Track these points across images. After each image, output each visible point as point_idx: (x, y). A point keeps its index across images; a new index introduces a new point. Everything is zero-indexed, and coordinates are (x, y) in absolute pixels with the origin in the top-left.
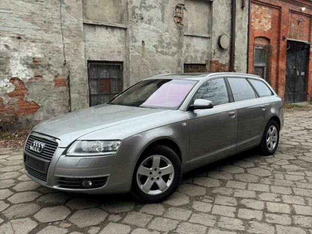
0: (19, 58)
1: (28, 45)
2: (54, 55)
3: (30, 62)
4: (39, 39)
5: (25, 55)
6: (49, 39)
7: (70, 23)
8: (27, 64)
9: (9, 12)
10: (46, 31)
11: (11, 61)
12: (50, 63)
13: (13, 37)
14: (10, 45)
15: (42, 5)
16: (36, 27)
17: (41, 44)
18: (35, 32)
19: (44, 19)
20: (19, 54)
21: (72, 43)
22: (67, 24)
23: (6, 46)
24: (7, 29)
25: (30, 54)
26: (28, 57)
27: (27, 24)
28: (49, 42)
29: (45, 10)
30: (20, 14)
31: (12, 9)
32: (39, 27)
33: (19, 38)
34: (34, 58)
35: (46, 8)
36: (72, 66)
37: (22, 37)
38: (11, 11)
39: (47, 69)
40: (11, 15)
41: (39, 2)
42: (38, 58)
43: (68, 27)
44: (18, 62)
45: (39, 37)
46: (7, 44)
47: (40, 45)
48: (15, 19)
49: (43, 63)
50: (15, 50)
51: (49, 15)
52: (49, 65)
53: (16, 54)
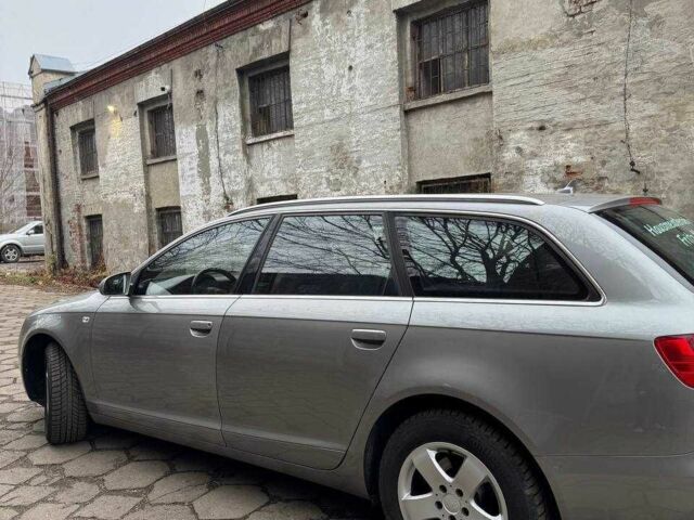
0: (539, 172)
1: (557, 140)
2: (614, 152)
3: (560, 176)
4: (582, 122)
5: (551, 163)
6: (603, 117)
7: (661, 59)
8: (555, 181)
9: (527, 79)
10: (597, 100)
11: (525, 178)
12: (603, 172)
13: (531, 129)
14: (524, 147)
15: (590, 40)
16: (577, 95)
17: (586, 131)
18: (574, 107)
19: (593, 72)
20: (540, 163)
21: (664, 113)
22: (652, 65)
23: (519, 150)
24: (522, 115)
25: (561, 159)
26: (556, 165)
27: (560, 94)
28: (606, 123)
29: (596, 49)
30: (546, 76)
31: (532, 70)
32: (583, 92)
33: (542, 128)
34: (568, 167)
35: (599, 45)
36: (661, 174)
37: (547, 125)
38: (531, 76)
39: (597, 188)
40: (531, 84)
41: (584, 37)
42: (578, 166)
43: (654, 73)
44: (538, 179)
45: (581, 117)
46: (520, 145)
47: (581, 134)
48: (536, 90)
49: (587, 176)
50: (534, 155)
51: (606, 59)
52: (601, 179)
53: (535, 164)
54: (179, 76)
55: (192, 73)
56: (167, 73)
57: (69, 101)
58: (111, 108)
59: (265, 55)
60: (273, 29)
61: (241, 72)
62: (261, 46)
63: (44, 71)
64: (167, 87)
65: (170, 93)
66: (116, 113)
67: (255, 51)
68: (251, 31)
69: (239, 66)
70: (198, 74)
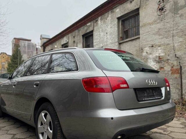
0: (152, 58)
1: (156, 50)
2: (171, 52)
3: (157, 59)
4: (163, 44)
5: (155, 56)
6: (168, 42)
7: (183, 26)
8: (156, 61)
9: (148, 33)
10: (167, 38)
11: (148, 60)
12: (169, 58)
13: (150, 46)
14: (148, 52)
15: (164, 22)
16: (161, 37)
17: (164, 46)
18: (161, 40)
19: (165, 30)
20: (152, 56)
21: (184, 40)
22: (180, 27)
23: (147, 52)
24: (147, 43)
25: (157, 55)
26: (156, 56)
27: (157, 37)
28: (168, 44)
29: (166, 24)
30: (154, 32)
31: (150, 31)
32: (163, 36)
33: (152, 46)
34: (159, 57)
35: (167, 23)
36: (184, 58)
37: (154, 45)
38: (149, 33)
39: (167, 63)
40: (150, 34)
41: (163, 21)
42: (162, 56)
43: (181, 29)
44: (152, 60)
45: (163, 43)
46: (147, 51)
47: (162, 47)
48: (151, 36)
49: (165, 59)
50: (151, 54)
51: (169, 26)
52: (168, 60)
53: (151, 56)
54: (70, 38)
55: (73, 37)
56: (68, 37)
57: (48, 45)
58: (56, 46)
59: (88, 31)
60: (90, 25)
61: (83, 36)
62: (87, 29)
63: (43, 38)
64: (67, 41)
65: (68, 42)
66: (57, 47)
67: (86, 31)
68: (85, 25)
69: (82, 34)
70: (74, 37)
